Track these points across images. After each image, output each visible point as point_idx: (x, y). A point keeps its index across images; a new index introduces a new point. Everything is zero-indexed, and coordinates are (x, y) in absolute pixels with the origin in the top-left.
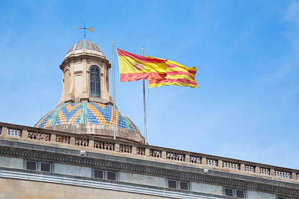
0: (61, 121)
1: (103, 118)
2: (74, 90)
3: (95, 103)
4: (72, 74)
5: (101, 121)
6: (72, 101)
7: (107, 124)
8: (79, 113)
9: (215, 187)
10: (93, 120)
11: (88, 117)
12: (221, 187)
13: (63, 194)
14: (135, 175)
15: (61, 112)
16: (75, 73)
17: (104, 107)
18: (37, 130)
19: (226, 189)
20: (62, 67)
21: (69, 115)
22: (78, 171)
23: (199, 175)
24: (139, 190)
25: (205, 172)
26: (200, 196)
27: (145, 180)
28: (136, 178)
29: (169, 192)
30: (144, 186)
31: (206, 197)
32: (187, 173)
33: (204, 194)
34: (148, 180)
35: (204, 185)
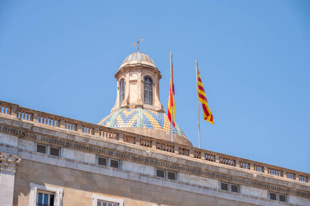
0: (120, 124)
1: (158, 124)
2: (129, 97)
3: (149, 110)
4: (127, 83)
5: (156, 126)
6: (127, 107)
7: (161, 129)
8: (135, 118)
9: (261, 191)
10: (148, 125)
11: (144, 122)
12: (267, 191)
13: (129, 189)
14: (193, 176)
15: (119, 116)
16: (130, 82)
17: (157, 113)
18: (107, 130)
19: (271, 194)
20: (117, 76)
21: (126, 120)
22: (143, 169)
23: (249, 179)
24: (196, 190)
25: (254, 177)
26: (249, 199)
27: (201, 181)
28: (193, 179)
29: (222, 193)
30: (200, 187)
31: (254, 199)
32: (238, 177)
33: (252, 197)
34: (203, 181)
35: (252, 188)
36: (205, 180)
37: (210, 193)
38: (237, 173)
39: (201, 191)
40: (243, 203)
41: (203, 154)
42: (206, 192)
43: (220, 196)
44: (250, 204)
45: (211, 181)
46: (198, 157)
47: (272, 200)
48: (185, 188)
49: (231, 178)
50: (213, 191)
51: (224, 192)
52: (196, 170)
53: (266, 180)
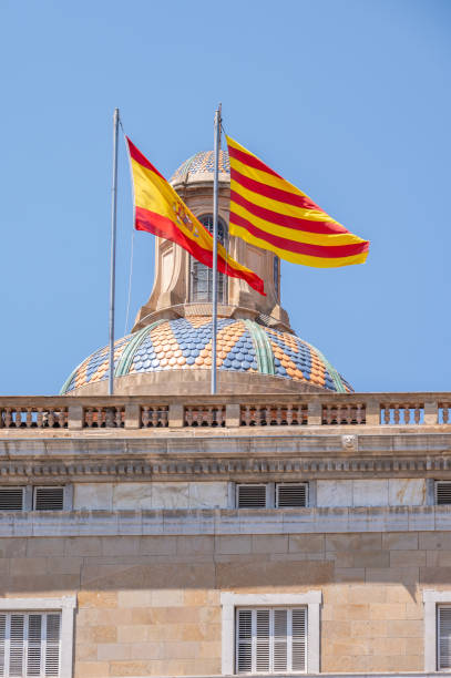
0: (77, 384)
1: (178, 353)
5: (173, 360)
7: (185, 367)
8: (120, 352)
10: (147, 363)
11: (137, 359)
15: (89, 359)
19: (439, 486)
23: (335, 456)
24: (136, 527)
25: (345, 444)
26: (344, 518)
27: (159, 496)
28: (127, 495)
29: (236, 520)
30: (149, 514)
31: (364, 517)
32: (291, 456)
33: (355, 510)
34: (166, 495)
35: (360, 484)
36: (174, 490)
37: (192, 527)
38: (278, 443)
39: (154, 527)
40: (321, 537)
41: (176, 410)
42: (174, 527)
43: (232, 529)
44: (349, 534)
45: (196, 488)
46: (159, 425)
47: (440, 507)
48: (92, 528)
49: (265, 464)
50: (200, 519)
51: (245, 515)
52: (130, 467)
53: (399, 446)
